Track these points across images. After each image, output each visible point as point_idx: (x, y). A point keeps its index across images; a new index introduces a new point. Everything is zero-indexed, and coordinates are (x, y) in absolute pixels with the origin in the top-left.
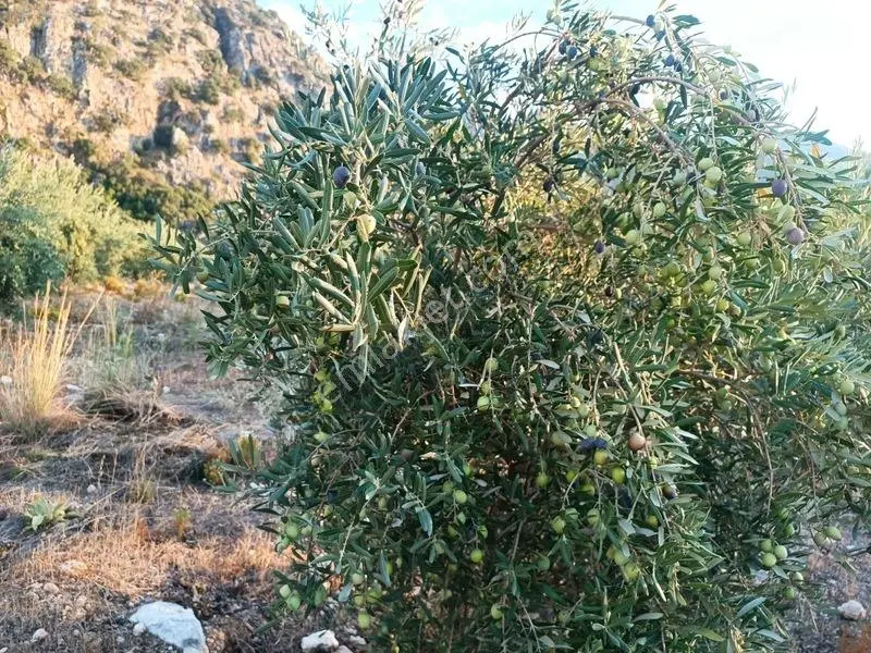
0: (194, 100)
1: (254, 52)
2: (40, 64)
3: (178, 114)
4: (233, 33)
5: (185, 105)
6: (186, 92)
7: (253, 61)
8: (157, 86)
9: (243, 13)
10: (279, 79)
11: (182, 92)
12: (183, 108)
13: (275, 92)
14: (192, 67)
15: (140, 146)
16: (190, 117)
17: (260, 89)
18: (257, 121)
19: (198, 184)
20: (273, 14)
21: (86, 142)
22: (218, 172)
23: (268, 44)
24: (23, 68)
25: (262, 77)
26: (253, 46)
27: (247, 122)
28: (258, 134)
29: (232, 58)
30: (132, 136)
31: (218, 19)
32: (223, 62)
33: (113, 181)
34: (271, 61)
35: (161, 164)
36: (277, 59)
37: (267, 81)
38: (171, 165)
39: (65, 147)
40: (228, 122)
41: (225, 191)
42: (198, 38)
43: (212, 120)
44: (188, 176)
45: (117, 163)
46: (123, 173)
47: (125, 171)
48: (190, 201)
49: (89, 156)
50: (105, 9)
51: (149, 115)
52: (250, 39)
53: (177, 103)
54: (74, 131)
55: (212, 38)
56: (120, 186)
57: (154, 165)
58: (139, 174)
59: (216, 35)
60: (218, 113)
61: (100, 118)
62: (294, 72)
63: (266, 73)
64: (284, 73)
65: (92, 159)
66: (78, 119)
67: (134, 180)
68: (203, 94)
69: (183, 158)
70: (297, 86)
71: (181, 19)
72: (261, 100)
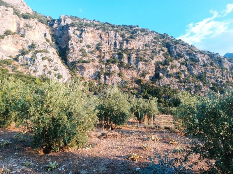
0: (163, 65)
1: (177, 50)
2: (130, 64)
3: (160, 69)
4: (171, 47)
5: (161, 67)
6: (161, 64)
7: (177, 52)
8: (154, 64)
9: (173, 42)
10: (184, 55)
11: (160, 64)
12: (161, 68)
13: (183, 59)
14: (162, 57)
15: (151, 78)
16: (163, 69)
17: (180, 59)
18: (180, 67)
19: (167, 86)
20: (180, 40)
21: (140, 79)
22: (171, 82)
23: (180, 47)
24: (126, 66)
25: (180, 56)
26: (176, 49)
27: (177, 68)
28: (181, 70)
29: (171, 53)
30: (150, 76)
31: (167, 45)
32: (169, 55)
33: (147, 88)
34: (181, 51)
35: (157, 82)
36: (183, 51)
37: (181, 57)
38: (159, 82)
39: (136, 82)
40: (172, 69)
41: (174, 87)
42: (163, 50)
43: (168, 69)
44: (164, 84)
45: (147, 83)
46: (148, 85)
47: (149, 85)
48: (166, 90)
49: (141, 83)
50: (141, 49)
51: (153, 71)
52: (175, 47)
53: (159, 67)
54: (137, 77)
55: (166, 50)
56: (148, 89)
57: (156, 83)
58: (152, 85)
59: (167, 49)
60: (170, 67)
61: (143, 74)
62: (188, 52)
63: (181, 55)
64: (185, 53)
65: (142, 83)
66: (138, 75)
67: (151, 87)
68: (165, 63)
69: (162, 80)
70: (189, 56)
71: (158, 47)
72: (180, 62)
